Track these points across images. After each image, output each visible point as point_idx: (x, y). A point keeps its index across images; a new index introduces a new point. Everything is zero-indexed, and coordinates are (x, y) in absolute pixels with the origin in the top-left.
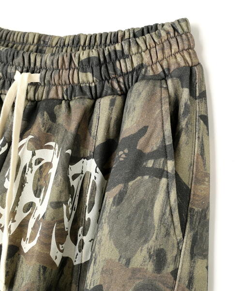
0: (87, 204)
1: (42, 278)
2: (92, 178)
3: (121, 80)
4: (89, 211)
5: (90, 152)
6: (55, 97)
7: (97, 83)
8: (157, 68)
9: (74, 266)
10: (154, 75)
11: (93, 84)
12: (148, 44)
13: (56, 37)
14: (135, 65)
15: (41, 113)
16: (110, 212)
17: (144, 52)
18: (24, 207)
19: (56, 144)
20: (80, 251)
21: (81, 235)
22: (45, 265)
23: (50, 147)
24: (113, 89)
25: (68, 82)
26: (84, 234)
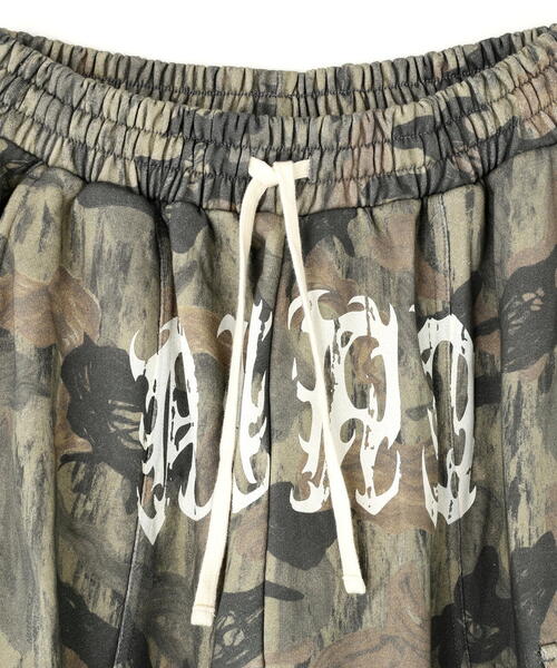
0: (453, 403)
1: (424, 553)
2: (457, 352)
3: (476, 154)
4: (461, 416)
5: (444, 302)
6: (342, 203)
7: (430, 167)
8: (543, 124)
9: (448, 526)
10: (542, 138)
11: (424, 171)
12: (516, 79)
13: (289, 73)
14: (503, 122)
15: (327, 241)
16: (537, 406)
17: (512, 93)
18: (342, 432)
19: (367, 300)
20: (455, 495)
21: (453, 465)
22: (422, 528)
23: (357, 307)
24: (462, 173)
25: (371, 171)
26: (457, 462)
